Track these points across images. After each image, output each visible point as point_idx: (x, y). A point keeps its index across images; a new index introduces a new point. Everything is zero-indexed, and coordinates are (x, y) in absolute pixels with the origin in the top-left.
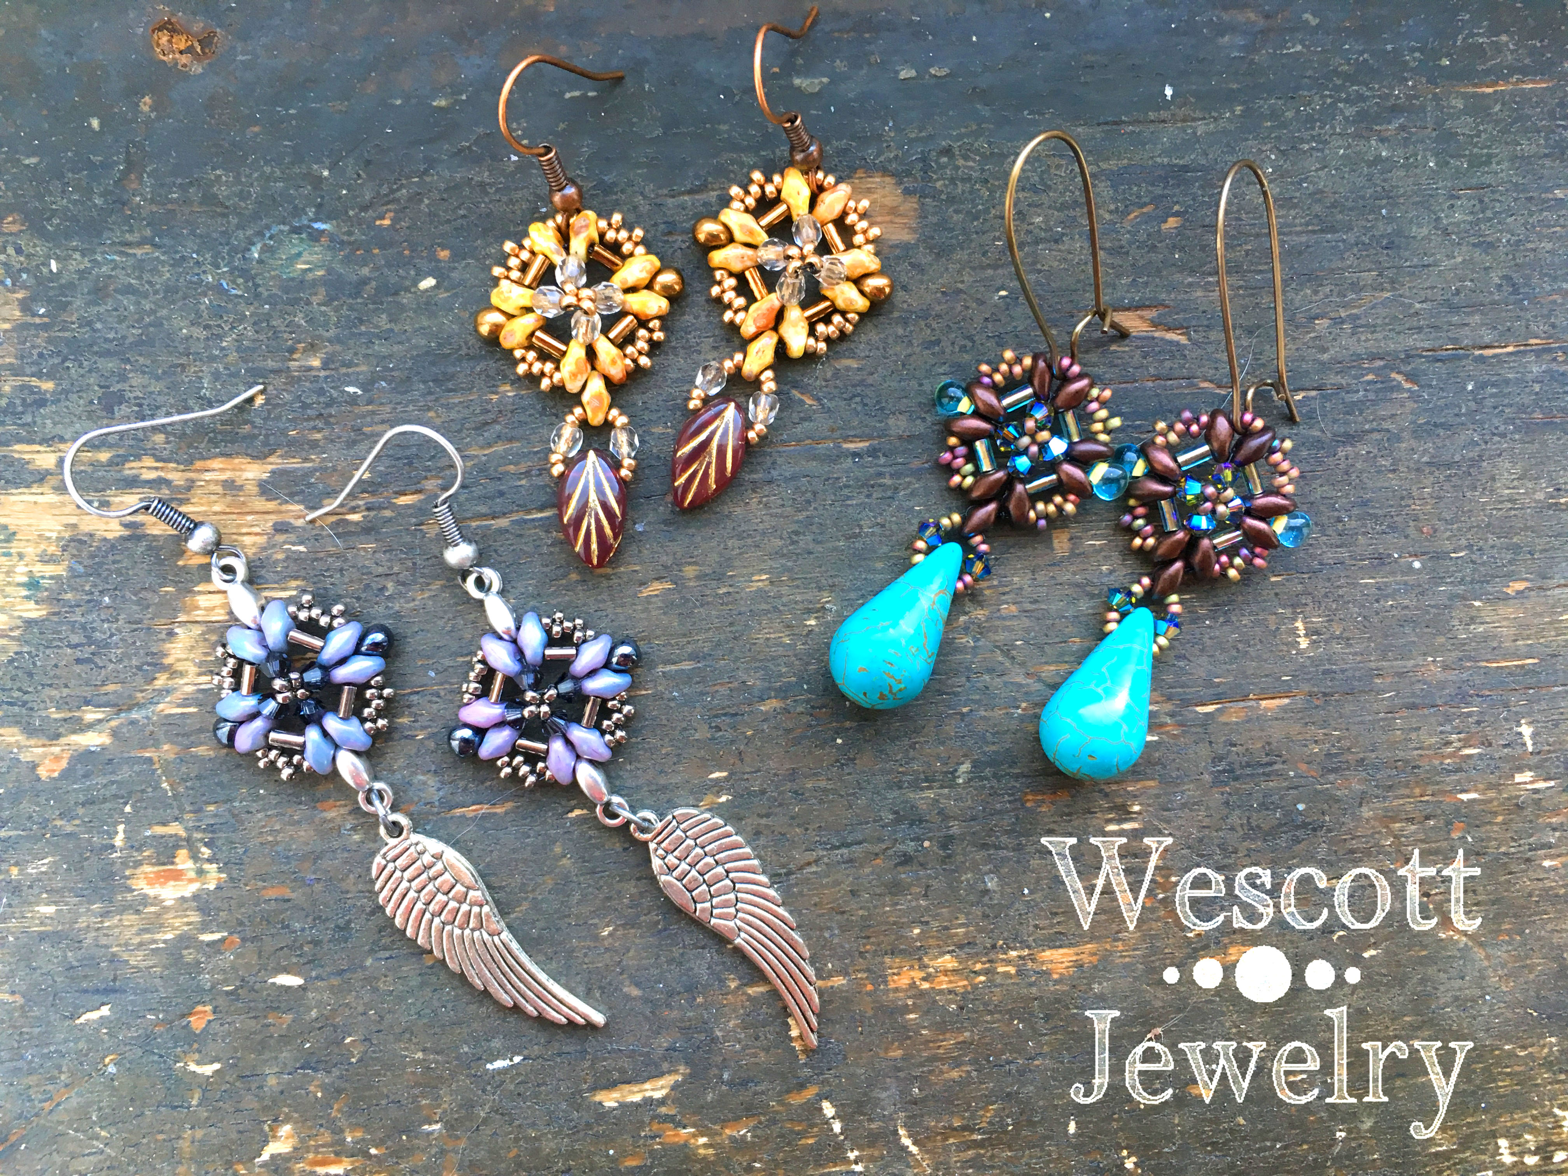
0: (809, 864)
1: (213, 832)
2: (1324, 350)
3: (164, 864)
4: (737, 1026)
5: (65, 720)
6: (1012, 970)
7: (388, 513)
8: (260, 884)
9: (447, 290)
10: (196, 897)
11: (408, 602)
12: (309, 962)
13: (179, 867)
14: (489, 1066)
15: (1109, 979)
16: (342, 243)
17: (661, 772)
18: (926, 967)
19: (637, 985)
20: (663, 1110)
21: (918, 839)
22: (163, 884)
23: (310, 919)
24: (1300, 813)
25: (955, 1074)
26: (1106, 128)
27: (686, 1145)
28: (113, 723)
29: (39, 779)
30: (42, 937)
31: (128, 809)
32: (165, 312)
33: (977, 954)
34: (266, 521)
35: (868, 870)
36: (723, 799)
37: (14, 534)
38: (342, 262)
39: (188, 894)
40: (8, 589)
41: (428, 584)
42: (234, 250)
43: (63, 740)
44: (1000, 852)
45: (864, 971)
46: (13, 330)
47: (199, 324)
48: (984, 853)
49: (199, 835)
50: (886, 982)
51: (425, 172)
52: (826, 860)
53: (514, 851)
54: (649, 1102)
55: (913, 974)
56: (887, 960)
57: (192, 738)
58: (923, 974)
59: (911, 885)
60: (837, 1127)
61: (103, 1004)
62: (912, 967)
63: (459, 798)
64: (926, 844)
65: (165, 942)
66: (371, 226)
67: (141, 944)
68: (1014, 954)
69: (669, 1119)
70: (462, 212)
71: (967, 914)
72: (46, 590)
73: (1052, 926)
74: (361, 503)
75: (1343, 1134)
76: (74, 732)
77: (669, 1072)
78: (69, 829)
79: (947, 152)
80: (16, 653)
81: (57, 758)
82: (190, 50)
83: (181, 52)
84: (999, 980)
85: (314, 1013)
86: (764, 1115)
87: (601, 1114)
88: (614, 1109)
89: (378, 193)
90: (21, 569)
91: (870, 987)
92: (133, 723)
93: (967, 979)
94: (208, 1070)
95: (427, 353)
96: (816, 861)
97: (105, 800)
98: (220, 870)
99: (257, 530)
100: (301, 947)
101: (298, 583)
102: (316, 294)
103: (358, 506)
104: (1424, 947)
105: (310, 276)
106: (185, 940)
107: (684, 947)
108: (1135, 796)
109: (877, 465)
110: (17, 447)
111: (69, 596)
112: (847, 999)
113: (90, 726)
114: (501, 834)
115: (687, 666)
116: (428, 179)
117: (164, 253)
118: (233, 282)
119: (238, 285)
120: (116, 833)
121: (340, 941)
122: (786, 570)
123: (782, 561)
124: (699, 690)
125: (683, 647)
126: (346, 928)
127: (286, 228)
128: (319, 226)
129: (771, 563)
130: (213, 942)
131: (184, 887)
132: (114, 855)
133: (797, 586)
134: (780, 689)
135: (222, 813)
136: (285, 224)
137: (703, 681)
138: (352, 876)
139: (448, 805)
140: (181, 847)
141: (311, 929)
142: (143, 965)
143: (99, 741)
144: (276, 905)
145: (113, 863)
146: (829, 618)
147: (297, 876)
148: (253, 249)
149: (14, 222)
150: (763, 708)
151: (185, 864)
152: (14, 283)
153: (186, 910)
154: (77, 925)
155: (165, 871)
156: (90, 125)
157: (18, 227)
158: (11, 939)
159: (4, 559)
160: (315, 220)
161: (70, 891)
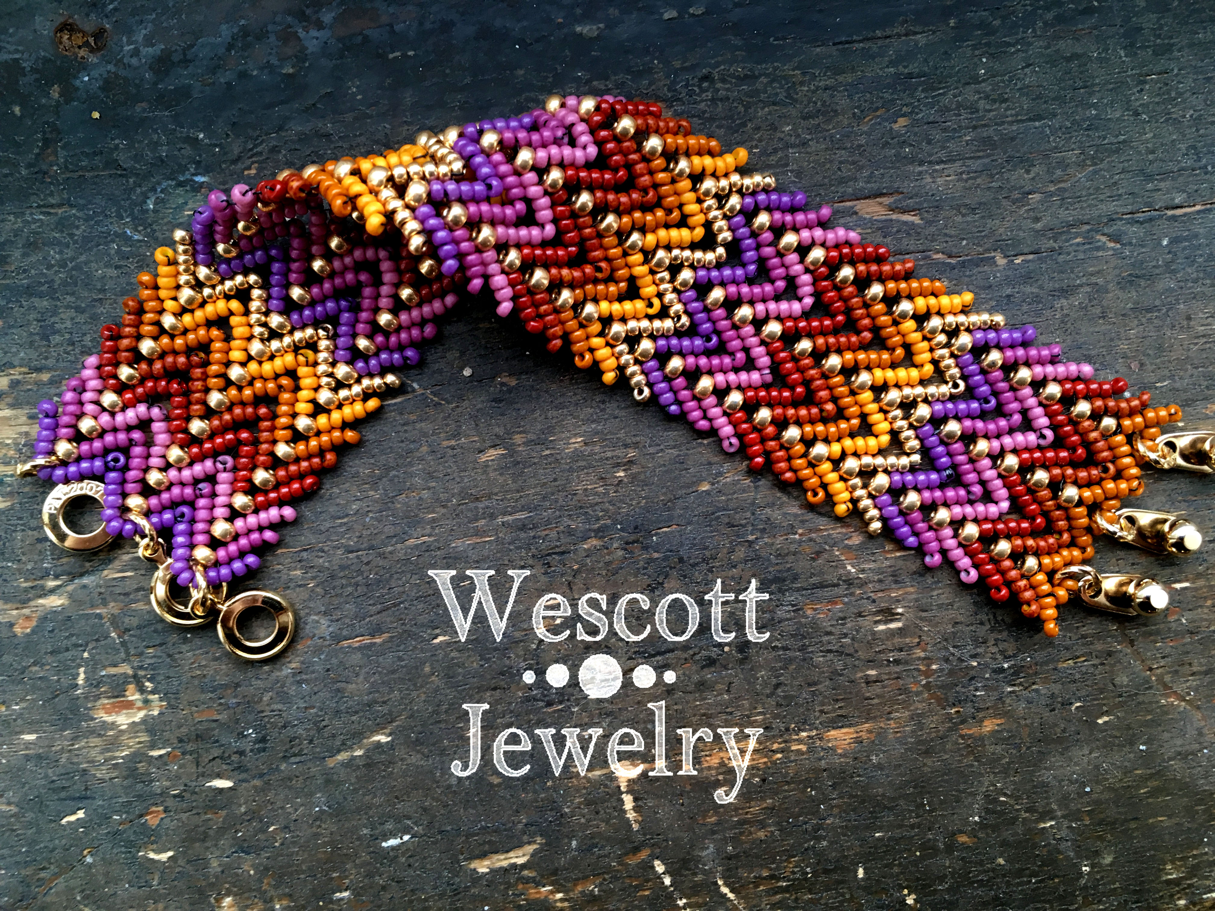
1: (154, 669)
2: (1037, 220)
3: (117, 697)
4: (580, 803)
5: (32, 588)
6: (803, 748)
8: (194, 708)
10: (144, 721)
12: (236, 769)
13: (130, 698)
14: (384, 844)
15: (884, 752)
20: (526, 873)
21: (719, 646)
22: (117, 713)
23: (235, 735)
25: (761, 834)
26: (840, 47)
27: (546, 899)
28: (70, 588)
29: (15, 636)
30: (27, 758)
31: (86, 655)
32: (83, 258)
33: (774, 736)
35: (679, 673)
39: (137, 719)
42: (134, 204)
43: (32, 603)
47: (111, 266)
49: (141, 673)
53: (393, 672)
54: (514, 866)
55: (722, 755)
57: (131, 596)
59: (717, 682)
60: (667, 881)
61: (79, 809)
62: (721, 750)
63: (345, 633)
64: (727, 649)
65: (122, 758)
66: (241, 175)
67: (104, 761)
68: (804, 734)
69: (533, 880)
71: (763, 704)
72: (9, 485)
73: (834, 710)
75: (1087, 869)
76: (40, 597)
77: (529, 843)
78: (41, 673)
79: (708, 77)
81: (28, 618)
82: (86, 45)
83: (79, 47)
84: (793, 757)
85: (243, 809)
86: (608, 873)
87: (476, 878)
88: (487, 874)
89: (244, 148)
92: (85, 587)
93: (766, 757)
94: (164, 857)
97: (67, 650)
98: (161, 700)
100: (230, 756)
104: (1149, 712)
106: (138, 756)
108: (898, 601)
113: (52, 591)
114: (381, 659)
115: (521, 515)
116: (283, 134)
117: (79, 210)
118: (136, 230)
119: (139, 232)
120: (78, 674)
121: (260, 751)
122: (597, 433)
123: (593, 426)
124: (532, 534)
125: (517, 501)
126: (263, 740)
127: (174, 183)
128: (200, 179)
129: (584, 428)
130: (161, 756)
131: (135, 714)
132: (79, 692)
133: (606, 446)
134: (598, 530)
135: (159, 654)
136: (172, 180)
137: (535, 527)
138: (265, 699)
139: (337, 638)
140: (130, 683)
141: (236, 742)
142: (107, 777)
143: (59, 602)
144: (205, 726)
145: (78, 698)
146: (635, 469)
147: (222, 701)
148: (148, 201)
150: (585, 546)
151: (134, 696)
153: (137, 732)
154: (54, 748)
155: (118, 702)
156: (13, 111)
158: (4, 761)
160: (196, 175)
161: (46, 721)
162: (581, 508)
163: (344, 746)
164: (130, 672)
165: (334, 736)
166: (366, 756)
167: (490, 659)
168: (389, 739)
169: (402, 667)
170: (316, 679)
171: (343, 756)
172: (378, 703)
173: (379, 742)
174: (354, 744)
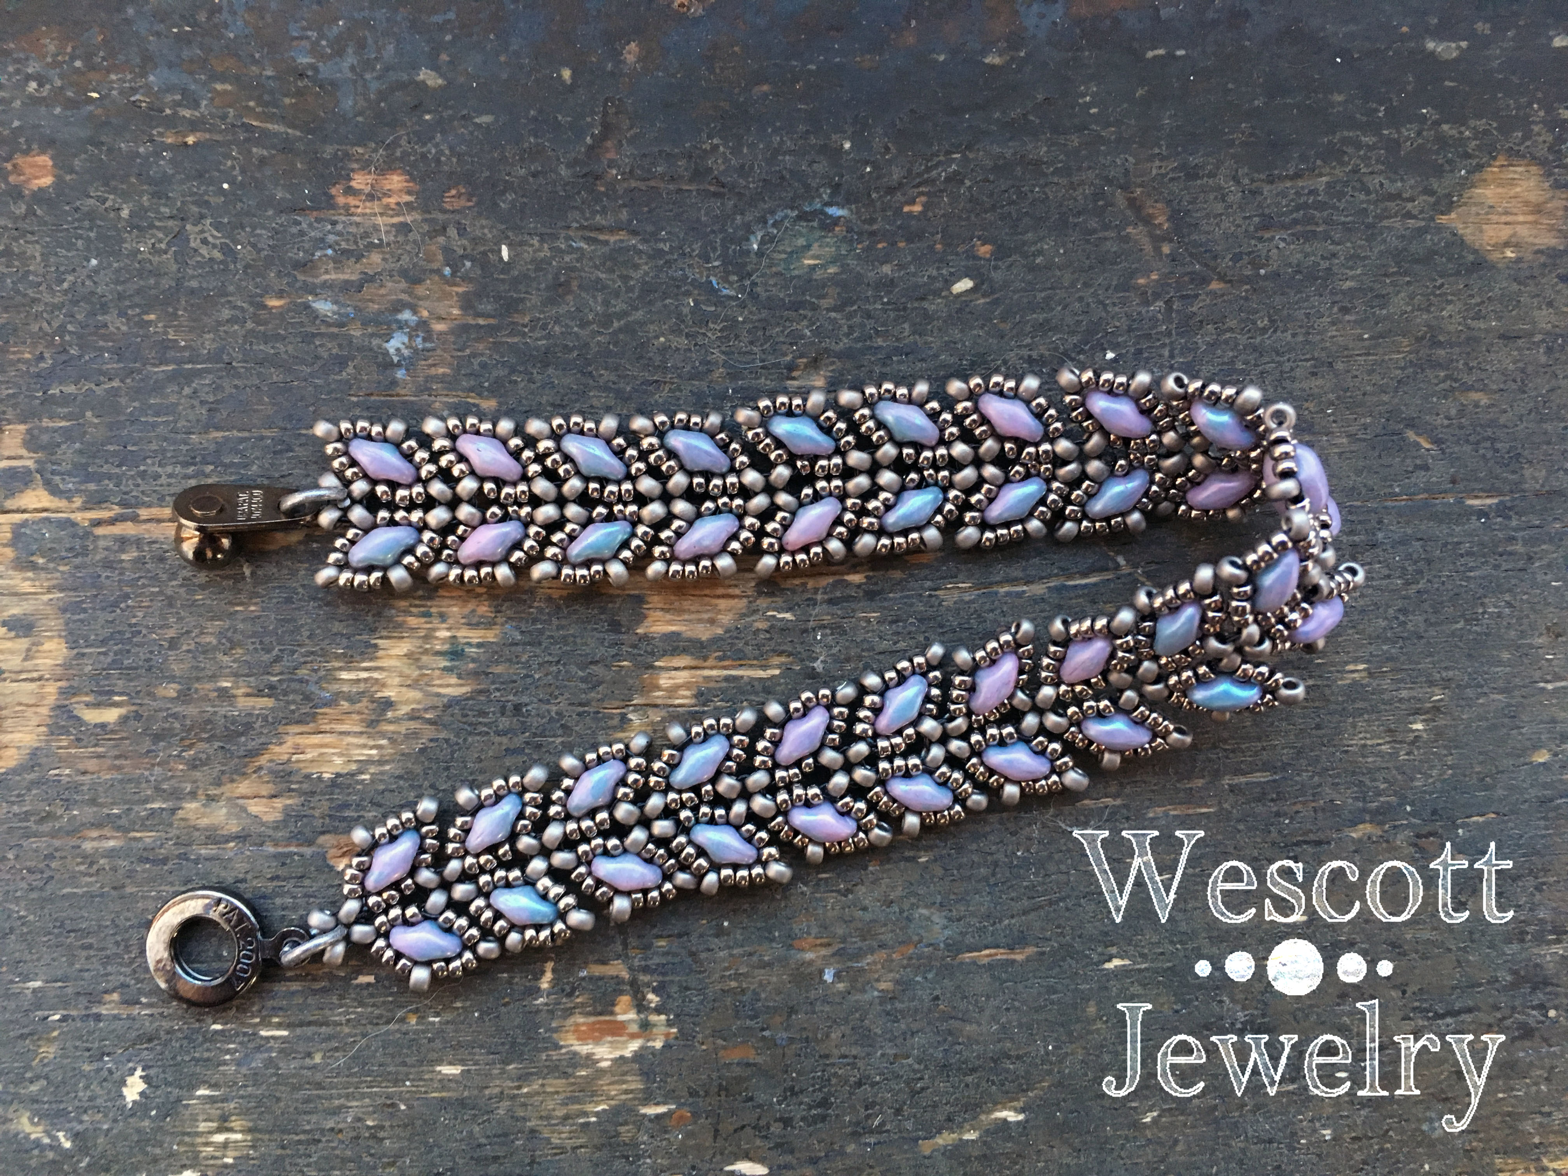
1: (664, 974)
3: (600, 1014)
7: (898, 575)
8: (720, 1042)
9: (986, 295)
10: (638, 1056)
12: (776, 1146)
13: (621, 1018)
16: (860, 234)
21: (1542, 1007)
22: (597, 1041)
23: (779, 1091)
30: (443, 1105)
32: (639, 315)
38: (858, 257)
39: (628, 1053)
40: (425, 658)
42: (729, 240)
46: (452, 332)
47: (681, 332)
49: (644, 978)
51: (969, 147)
53: (1037, 1010)
59: (1532, 1065)
63: (969, 940)
64: (1552, 1013)
65: (597, 1114)
66: (898, 211)
67: (566, 1117)
72: (474, 660)
80: (431, 741)
89: (910, 171)
90: (444, 634)
98: (669, 1024)
99: (734, 591)
100: (768, 1126)
101: (783, 659)
102: (824, 297)
105: (818, 275)
106: (622, 1113)
107: (1246, 1140)
109: (1508, 528)
111: (498, 669)
114: (1020, 987)
116: (972, 155)
117: (644, 241)
118: (725, 280)
119: (731, 284)
120: (543, 972)
121: (815, 1120)
122: (1390, 659)
123: (1385, 647)
124: (1274, 809)
125: (1256, 754)
126: (824, 1103)
127: (795, 213)
128: (834, 211)
129: (1372, 648)
130: (658, 1117)
131: (625, 1044)
132: (539, 1001)
133: (1402, 680)
134: (1377, 812)
135: (674, 950)
136: (792, 209)
137: (1280, 797)
138: (833, 1036)
139: (955, 947)
140: (622, 993)
141: (779, 1103)
142: (569, 1143)
144: (737, 1071)
145: (538, 1011)
146: (1441, 722)
147: (767, 1033)
148: (752, 238)
149: (459, 195)
150: (1354, 835)
151: (626, 1015)
152: (454, 273)
153: (625, 1074)
154: (487, 1092)
155: (599, 1022)
156: (560, 76)
157: (463, 203)
158: (403, 1107)
159: (423, 620)
160: (830, 204)
161: (481, 1047)
162: (1354, 773)
163: (950, 1123)
164: (625, 975)
165: (935, 1106)
166: (982, 1141)
167: (1191, 1000)
168: (1021, 1117)
169: (1052, 1003)
170: (916, 1011)
171: (945, 1139)
172: (1009, 1057)
173: (1005, 1120)
174: (965, 1120)
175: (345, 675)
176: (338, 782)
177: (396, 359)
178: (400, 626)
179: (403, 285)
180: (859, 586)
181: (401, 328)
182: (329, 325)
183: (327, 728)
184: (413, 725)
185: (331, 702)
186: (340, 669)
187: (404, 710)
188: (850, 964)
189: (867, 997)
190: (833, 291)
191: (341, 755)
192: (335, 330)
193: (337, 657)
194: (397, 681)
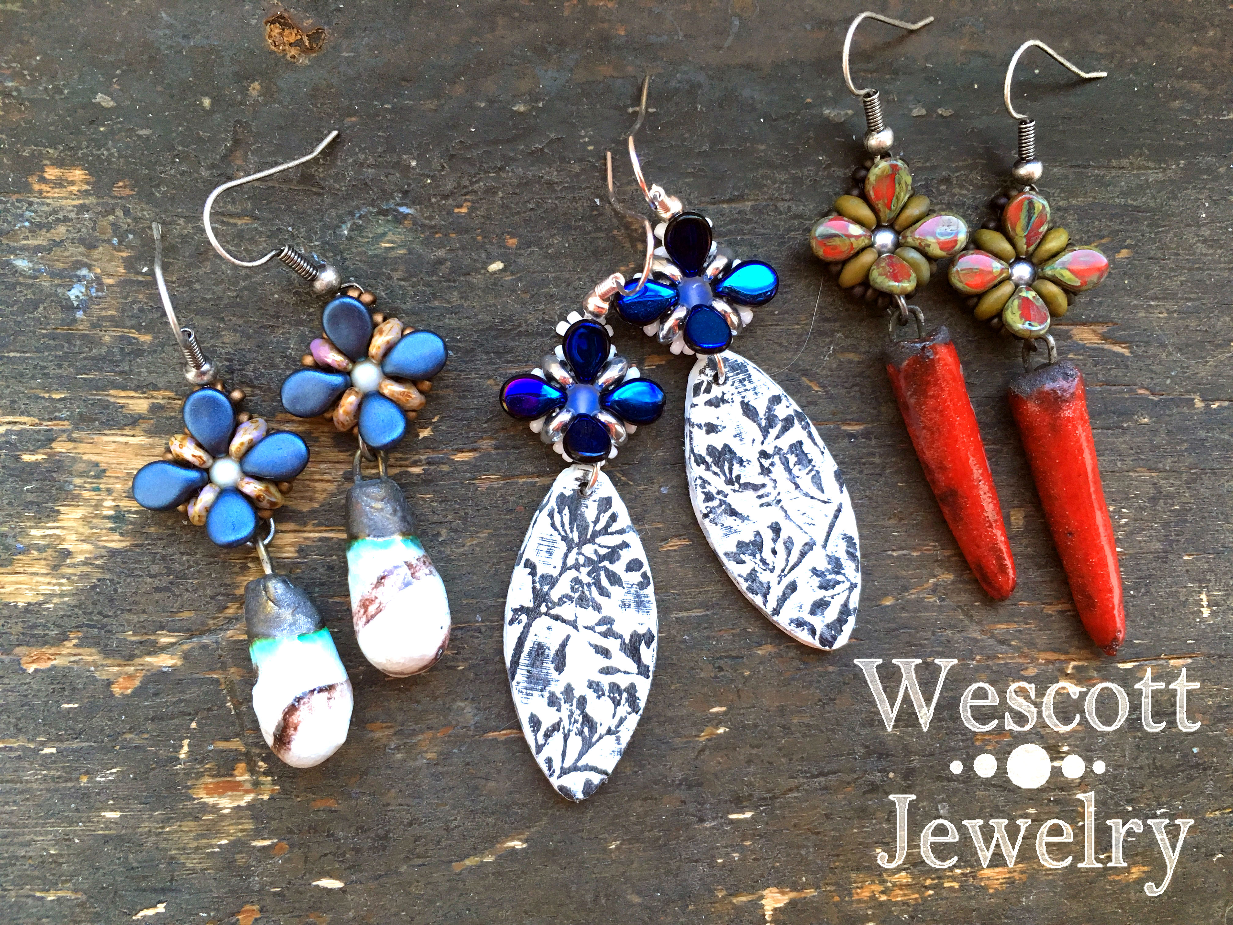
0: (791, 790)
3: (223, 776)
5: (141, 643)
7: (445, 468)
8: (311, 795)
9: (512, 273)
10: (250, 806)
11: (457, 548)
12: (349, 868)
13: (239, 779)
15: (1035, 894)
16: (423, 226)
17: (670, 705)
18: (885, 881)
19: (639, 893)
21: (884, 771)
22: (221, 795)
23: (353, 829)
24: (1195, 755)
26: (1077, 170)
28: (185, 647)
29: (112, 695)
30: (106, 840)
31: (194, 725)
33: (927, 872)
34: (337, 470)
35: (841, 796)
36: (721, 731)
37: (104, 471)
38: (422, 243)
39: (243, 803)
40: (95, 521)
41: (477, 532)
42: (326, 227)
43: (138, 661)
44: (951, 784)
45: (832, 884)
46: (118, 285)
48: (939, 784)
49: (256, 751)
50: (850, 895)
51: (502, 169)
52: (806, 787)
55: (873, 887)
56: (853, 875)
58: (881, 888)
61: (160, 902)
62: (873, 882)
63: (491, 724)
64: (891, 775)
65: (220, 846)
66: (450, 213)
67: (197, 848)
68: (958, 871)
70: (531, 206)
72: (131, 523)
74: (423, 457)
76: (149, 654)
78: (138, 742)
79: (947, 180)
80: (99, 580)
81: (132, 677)
82: (298, 43)
83: (291, 44)
84: (945, 894)
85: (351, 914)
89: (459, 184)
90: (109, 503)
91: (837, 899)
92: (204, 647)
93: (918, 893)
95: (491, 328)
96: (797, 788)
97: (173, 717)
98: (274, 783)
99: (326, 477)
100: (344, 854)
102: (396, 270)
103: (420, 460)
105: (392, 254)
106: (238, 845)
107: (681, 860)
108: (1066, 739)
109: (869, 446)
110: (112, 392)
111: (150, 530)
112: (816, 908)
113: (164, 649)
115: (697, 613)
116: (504, 175)
117: (263, 225)
118: (324, 255)
119: (327, 258)
120: (182, 746)
121: (379, 849)
124: (706, 634)
125: (694, 597)
126: (385, 837)
127: (376, 210)
128: (403, 209)
130: (264, 847)
131: (241, 797)
132: (178, 767)
136: (373, 206)
137: (710, 627)
138: (393, 791)
139: (481, 729)
140: (240, 761)
141: (353, 837)
142: (198, 867)
143: (170, 662)
144: (323, 816)
145: (177, 774)
147: (345, 790)
148: (343, 226)
149: (125, 187)
150: (759, 652)
151: (242, 776)
152: (120, 242)
153: (241, 818)
154: (139, 830)
155: (224, 782)
156: (201, 103)
157: (128, 192)
158: (77, 841)
159: (93, 493)
160: (401, 205)
161: (135, 798)
163: (475, 851)
164: (243, 748)
165: (464, 838)
166: (497, 863)
168: (525, 846)
170: (453, 773)
171: (471, 861)
172: (517, 804)
173: (513, 848)
174: (486, 849)
175: (34, 532)
176: (29, 609)
177: (75, 304)
178: (77, 497)
179: (82, 249)
180: (418, 475)
181: (80, 281)
182: (25, 276)
183: (22, 570)
184: (86, 569)
185: (26, 550)
186: (31, 527)
187: (81, 558)
188: (405, 741)
189: (418, 763)
190: (402, 267)
191: (32, 589)
192: (31, 281)
193: (29, 519)
194: (74, 537)
